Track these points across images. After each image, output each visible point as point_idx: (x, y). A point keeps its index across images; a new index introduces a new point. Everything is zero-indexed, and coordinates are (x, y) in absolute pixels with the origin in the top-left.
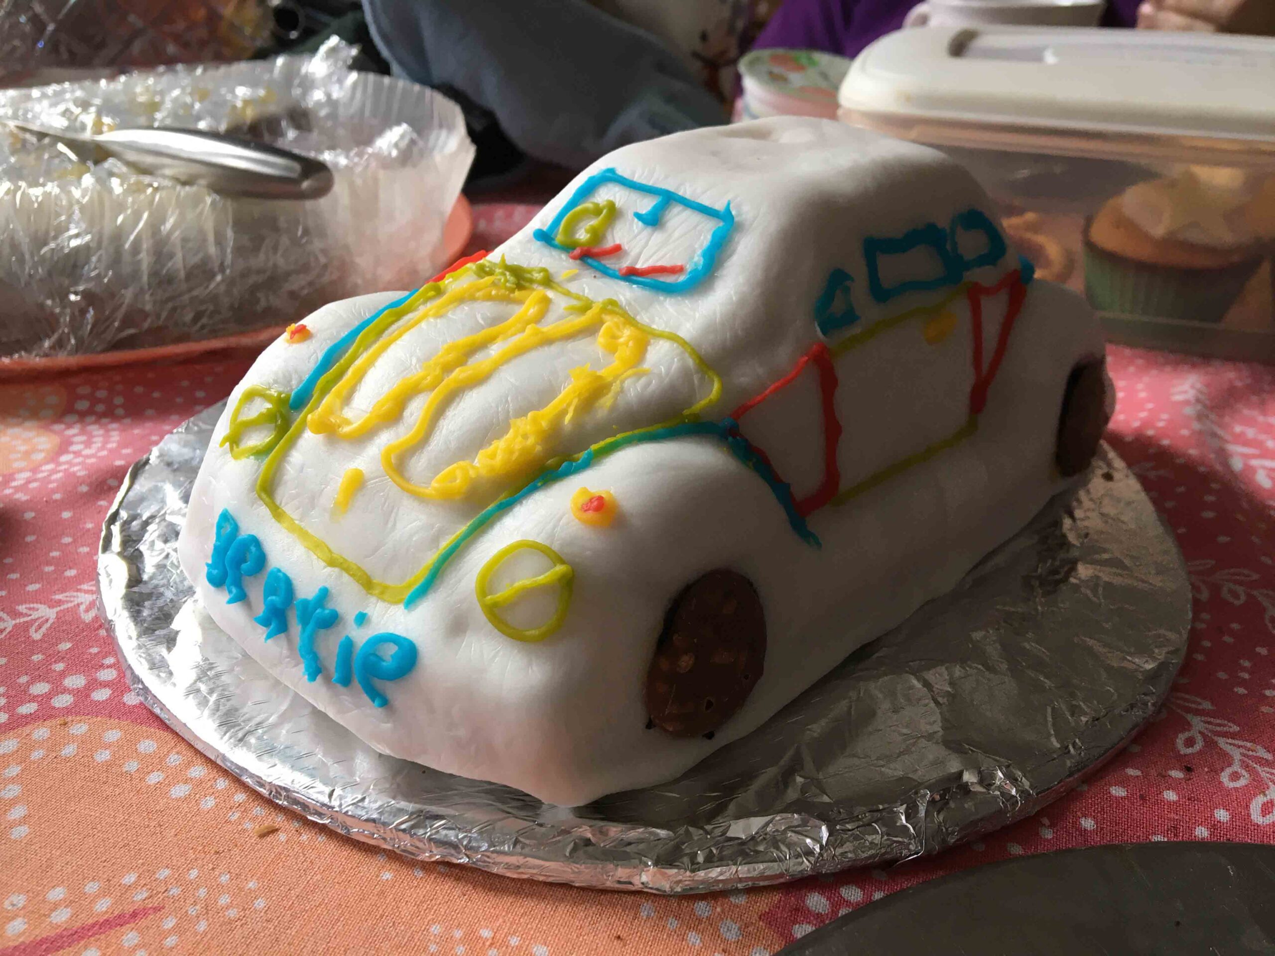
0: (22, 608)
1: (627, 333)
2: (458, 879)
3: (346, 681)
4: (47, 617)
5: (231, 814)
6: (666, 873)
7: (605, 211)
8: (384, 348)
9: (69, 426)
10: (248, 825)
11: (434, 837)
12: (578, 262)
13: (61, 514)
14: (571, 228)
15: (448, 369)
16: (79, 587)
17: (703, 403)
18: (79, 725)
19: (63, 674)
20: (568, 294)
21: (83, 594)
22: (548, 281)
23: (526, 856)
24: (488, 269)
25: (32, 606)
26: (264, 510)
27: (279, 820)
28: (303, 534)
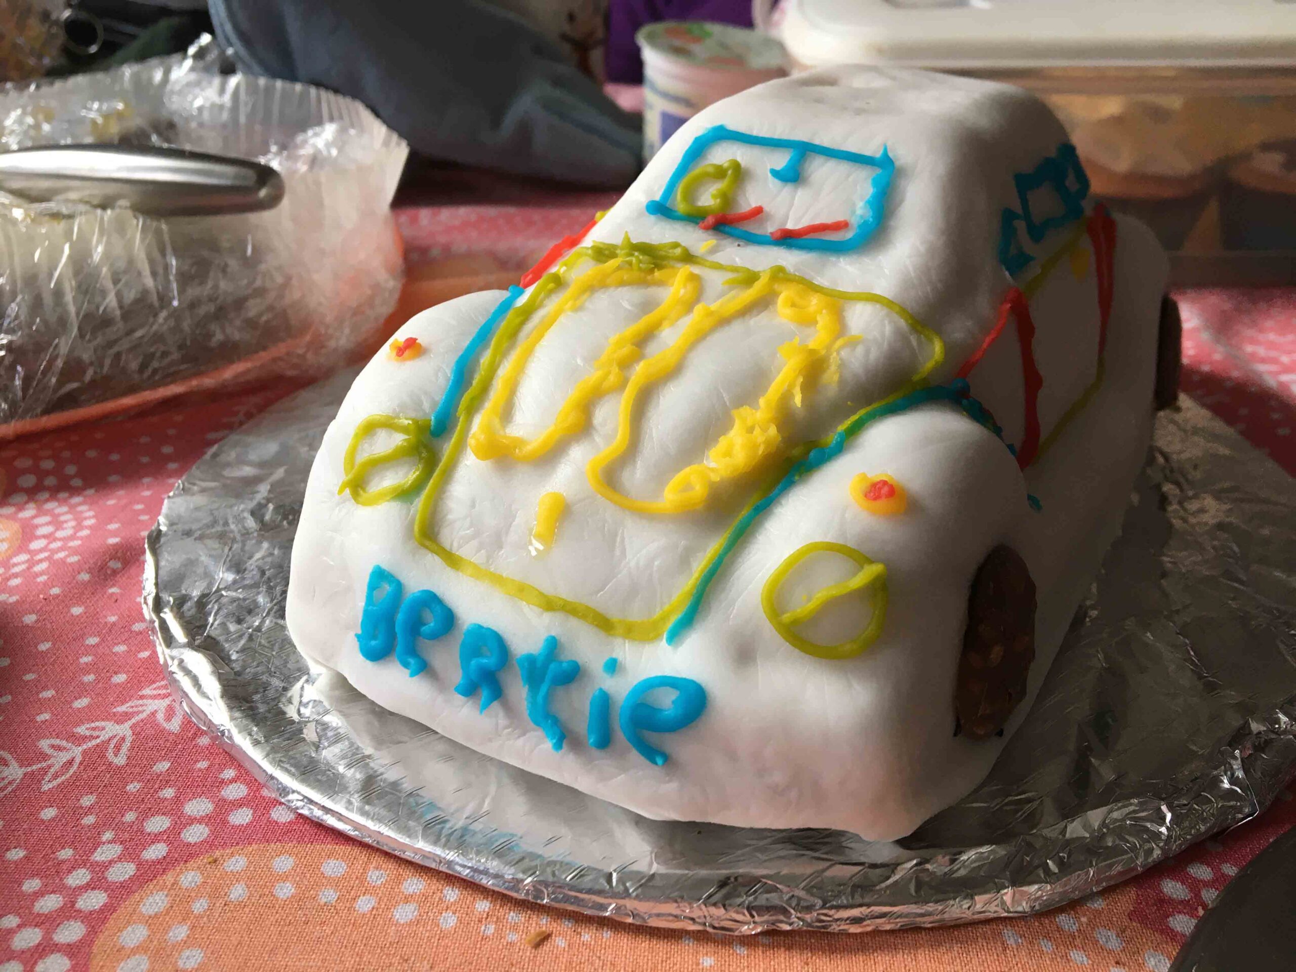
0: (81, 730)
1: (815, 302)
2: (789, 948)
3: (605, 741)
4: (121, 735)
5: (483, 928)
6: (1026, 892)
7: (730, 172)
8: (529, 353)
9: (21, 508)
10: (513, 937)
11: (753, 905)
12: (710, 232)
13: (69, 611)
14: (691, 194)
15: (626, 365)
16: (140, 693)
17: (930, 365)
18: (233, 859)
19: (178, 801)
20: (718, 267)
21: (150, 701)
22: (688, 258)
23: (868, 905)
24: (607, 252)
25: (93, 725)
26: (432, 560)
27: (544, 923)
28: (497, 580)
